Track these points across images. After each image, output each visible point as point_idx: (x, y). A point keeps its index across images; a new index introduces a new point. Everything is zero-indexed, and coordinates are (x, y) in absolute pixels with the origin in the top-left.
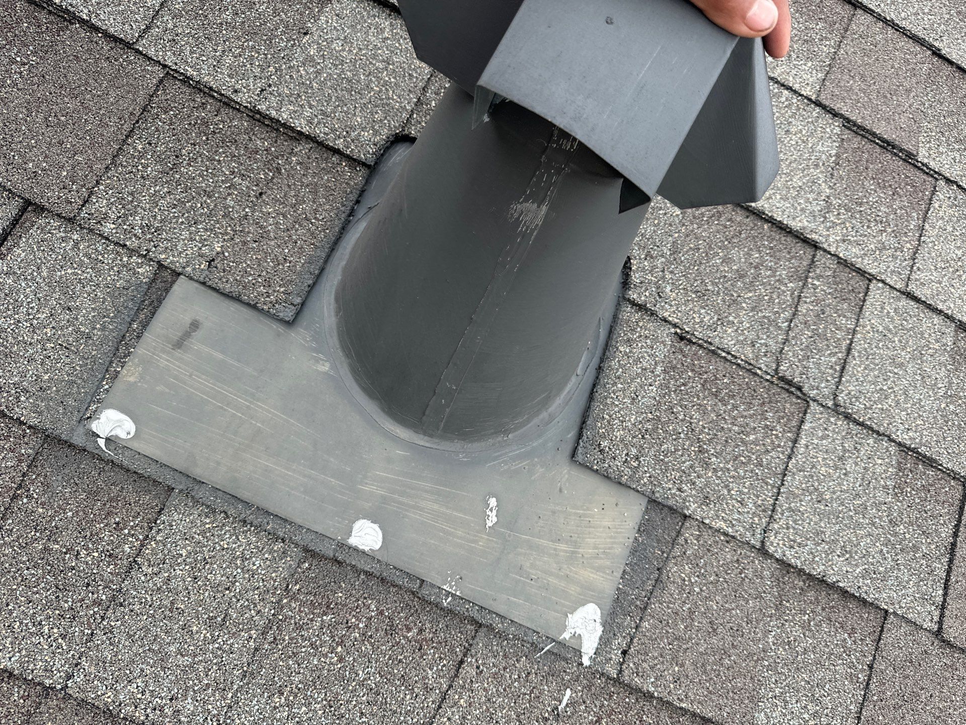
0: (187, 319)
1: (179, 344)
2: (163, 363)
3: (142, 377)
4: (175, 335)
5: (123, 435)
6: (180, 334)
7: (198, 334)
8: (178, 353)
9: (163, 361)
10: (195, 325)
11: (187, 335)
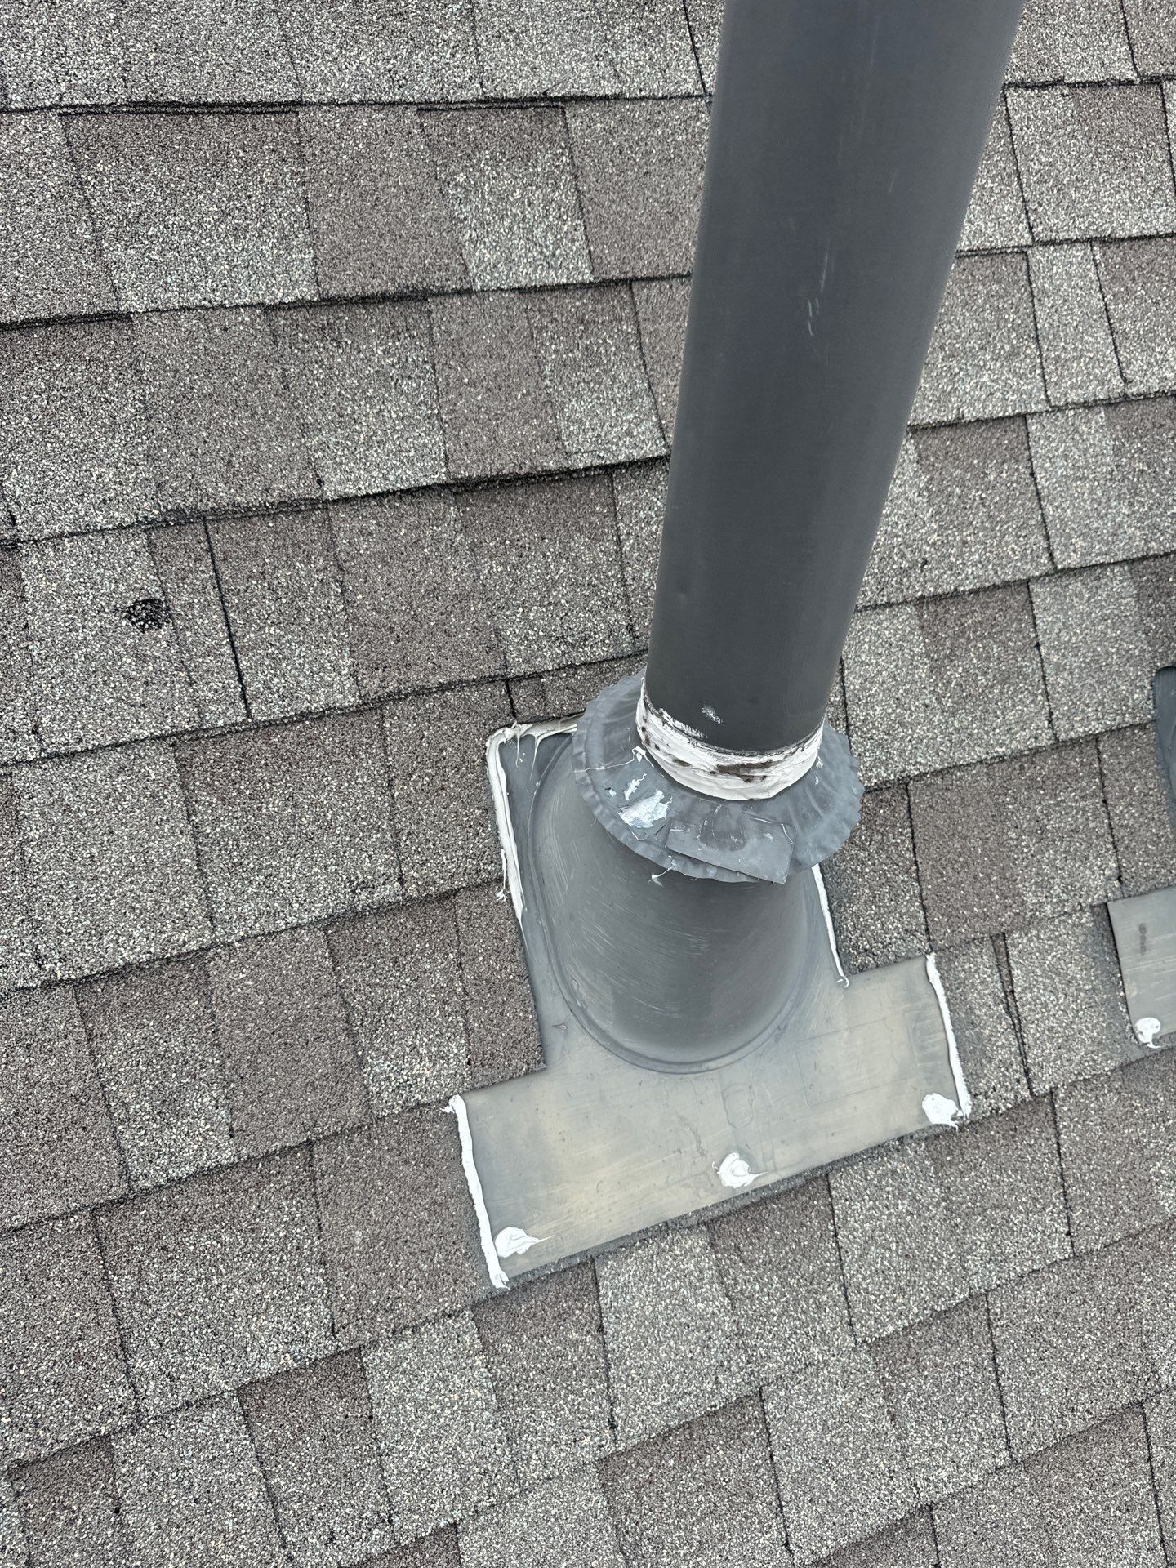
0: (1136, 929)
1: (1143, 949)
2: (1144, 968)
3: (1139, 987)
4: (1137, 945)
5: (1156, 1031)
6: (1139, 942)
7: (1149, 933)
8: (1147, 955)
9: (1143, 966)
10: (1142, 929)
11: (1143, 939)
